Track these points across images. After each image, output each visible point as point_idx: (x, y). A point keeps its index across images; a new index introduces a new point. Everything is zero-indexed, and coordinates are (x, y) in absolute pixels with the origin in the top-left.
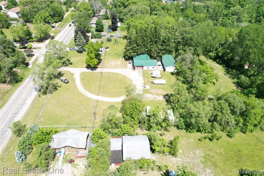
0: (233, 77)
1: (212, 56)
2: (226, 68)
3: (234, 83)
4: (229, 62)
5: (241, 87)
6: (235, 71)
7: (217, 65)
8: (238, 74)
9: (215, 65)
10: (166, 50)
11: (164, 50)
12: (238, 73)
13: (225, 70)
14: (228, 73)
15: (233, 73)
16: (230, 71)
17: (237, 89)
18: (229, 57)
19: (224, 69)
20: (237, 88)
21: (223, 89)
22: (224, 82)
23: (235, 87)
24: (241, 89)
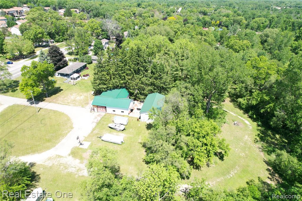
0: (270, 149)
1: (243, 104)
2: (263, 129)
3: (268, 163)
4: (269, 119)
5: (281, 176)
6: (280, 138)
7: (249, 121)
8: (283, 144)
9: (244, 119)
10: (155, 86)
11: (152, 84)
12: (283, 142)
13: (259, 132)
14: (262, 139)
15: (273, 140)
16: (270, 136)
17: (268, 178)
18: (269, 110)
19: (258, 130)
20: (270, 176)
21: (235, 174)
22: (247, 158)
23: (267, 174)
24: (280, 180)
